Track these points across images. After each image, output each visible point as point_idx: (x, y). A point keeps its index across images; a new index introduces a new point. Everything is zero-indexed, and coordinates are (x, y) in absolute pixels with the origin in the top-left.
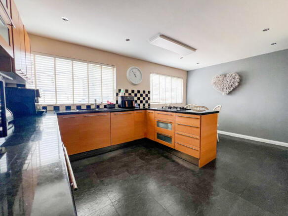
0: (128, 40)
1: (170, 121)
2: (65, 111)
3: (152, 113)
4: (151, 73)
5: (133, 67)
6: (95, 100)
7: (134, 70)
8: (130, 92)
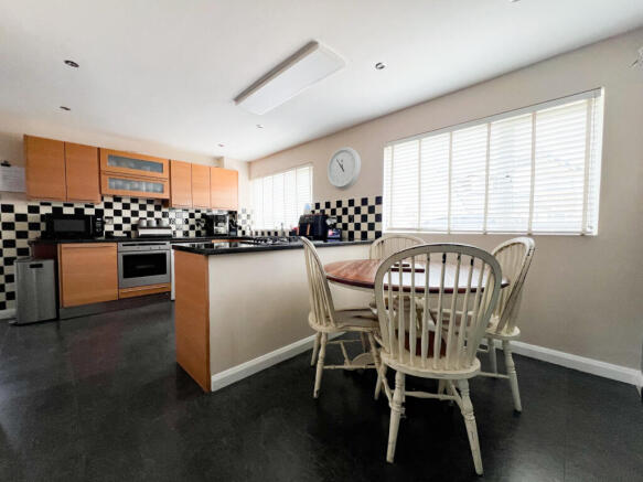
6: (282, 225)
8: (333, 205)
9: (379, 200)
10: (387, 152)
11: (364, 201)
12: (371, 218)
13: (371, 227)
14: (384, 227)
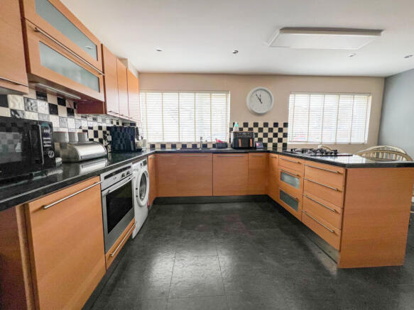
0: (236, 52)
1: (297, 173)
2: (170, 150)
3: (275, 157)
4: (291, 93)
5: (256, 88)
6: (201, 138)
7: (258, 93)
8: (251, 125)
9: (286, 125)
10: (291, 97)
11: (276, 125)
12: (280, 135)
13: (280, 140)
14: (288, 140)
